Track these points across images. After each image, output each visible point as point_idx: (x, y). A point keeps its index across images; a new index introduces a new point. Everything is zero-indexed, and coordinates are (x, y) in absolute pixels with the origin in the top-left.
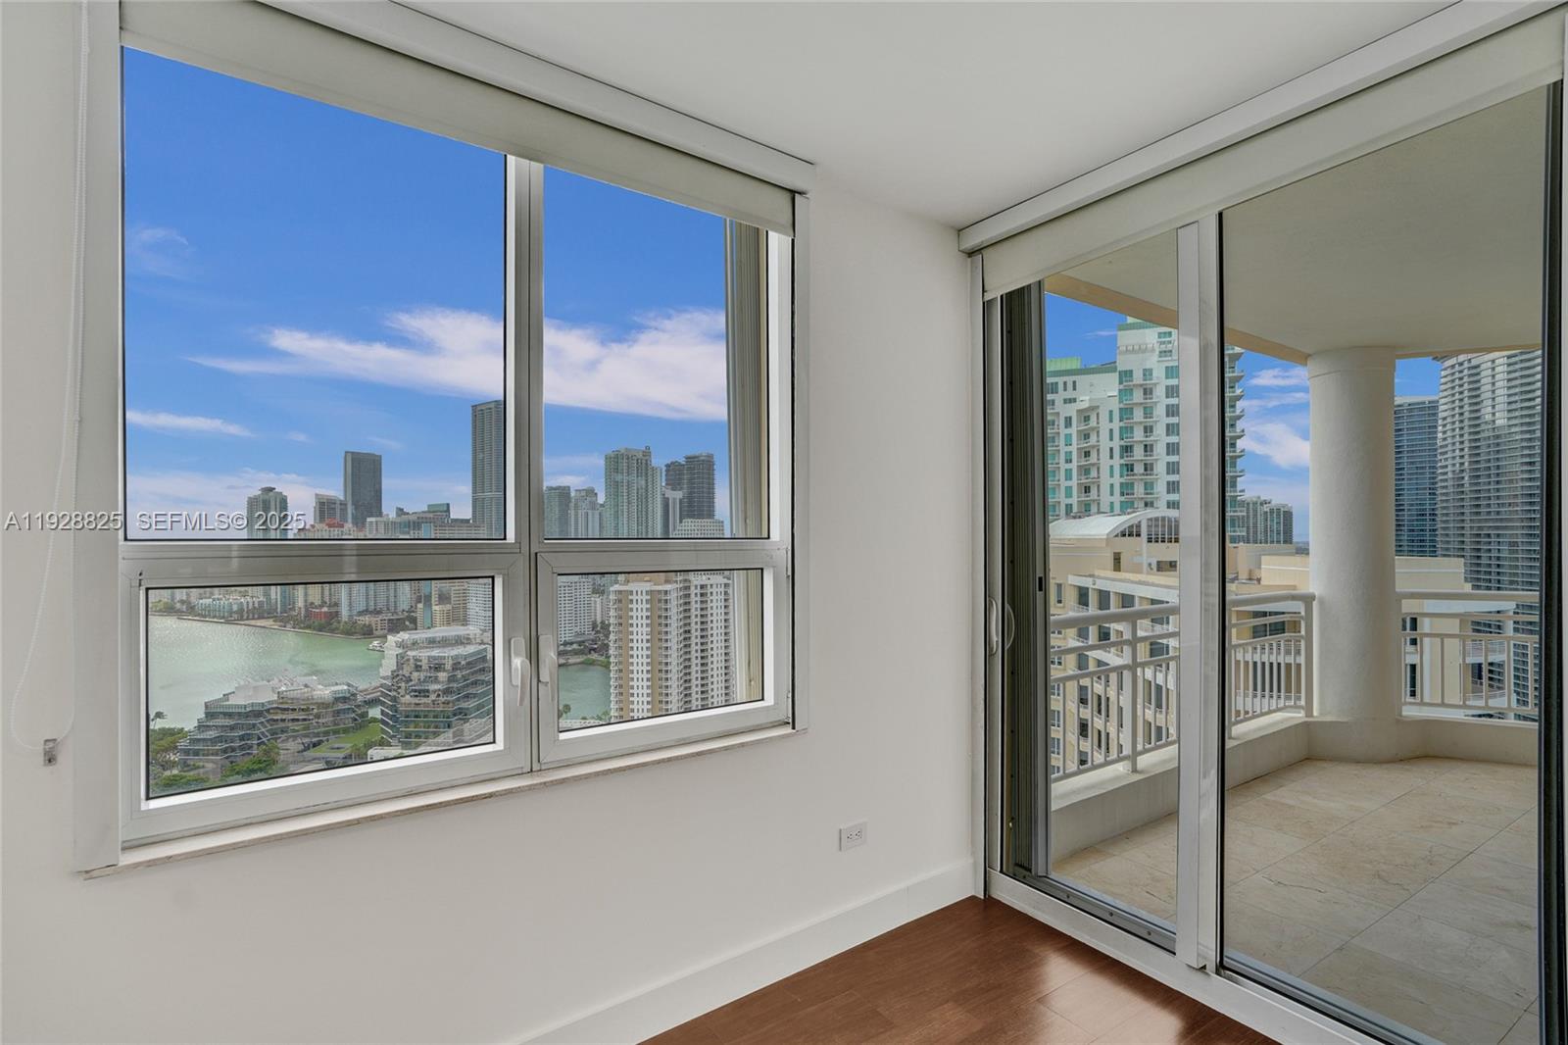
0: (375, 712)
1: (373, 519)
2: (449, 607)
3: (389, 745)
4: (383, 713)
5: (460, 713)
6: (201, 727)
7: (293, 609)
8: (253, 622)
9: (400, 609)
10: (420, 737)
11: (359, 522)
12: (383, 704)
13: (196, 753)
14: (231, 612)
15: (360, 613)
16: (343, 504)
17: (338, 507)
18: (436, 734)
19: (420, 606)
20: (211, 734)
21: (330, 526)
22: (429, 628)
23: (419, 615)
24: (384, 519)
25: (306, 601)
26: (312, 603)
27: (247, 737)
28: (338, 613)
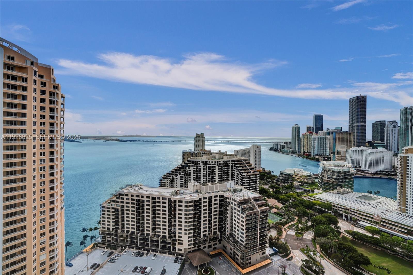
0: (317, 180)
1: (320, 131)
2: (340, 156)
3: (319, 189)
4: (319, 181)
5: (340, 186)
6: (279, 176)
7: (300, 153)
8: (292, 155)
9: (326, 155)
10: (328, 190)
11: (317, 133)
12: (319, 179)
13: (278, 181)
14: (288, 152)
15: (316, 155)
16: (313, 128)
17: (312, 128)
18: (332, 190)
19: (332, 155)
20: (281, 178)
21: (309, 133)
22: (334, 161)
23: (332, 157)
24: (323, 131)
25: (303, 151)
26: (305, 152)
27: (288, 180)
28: (310, 155)
